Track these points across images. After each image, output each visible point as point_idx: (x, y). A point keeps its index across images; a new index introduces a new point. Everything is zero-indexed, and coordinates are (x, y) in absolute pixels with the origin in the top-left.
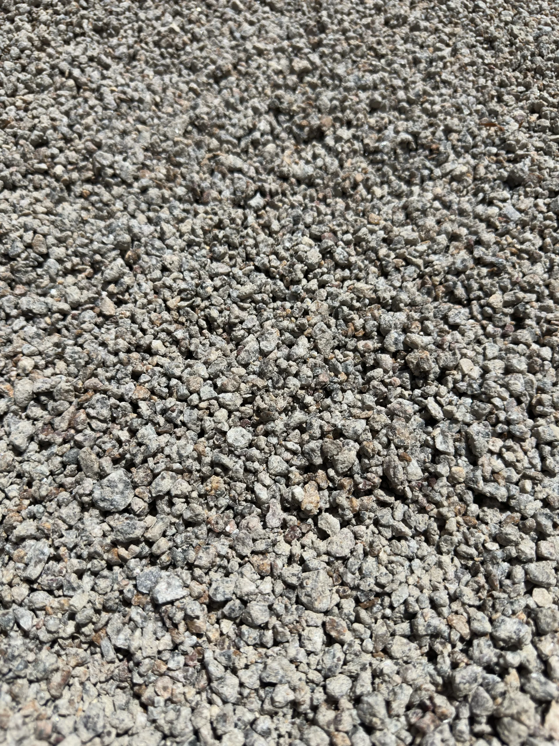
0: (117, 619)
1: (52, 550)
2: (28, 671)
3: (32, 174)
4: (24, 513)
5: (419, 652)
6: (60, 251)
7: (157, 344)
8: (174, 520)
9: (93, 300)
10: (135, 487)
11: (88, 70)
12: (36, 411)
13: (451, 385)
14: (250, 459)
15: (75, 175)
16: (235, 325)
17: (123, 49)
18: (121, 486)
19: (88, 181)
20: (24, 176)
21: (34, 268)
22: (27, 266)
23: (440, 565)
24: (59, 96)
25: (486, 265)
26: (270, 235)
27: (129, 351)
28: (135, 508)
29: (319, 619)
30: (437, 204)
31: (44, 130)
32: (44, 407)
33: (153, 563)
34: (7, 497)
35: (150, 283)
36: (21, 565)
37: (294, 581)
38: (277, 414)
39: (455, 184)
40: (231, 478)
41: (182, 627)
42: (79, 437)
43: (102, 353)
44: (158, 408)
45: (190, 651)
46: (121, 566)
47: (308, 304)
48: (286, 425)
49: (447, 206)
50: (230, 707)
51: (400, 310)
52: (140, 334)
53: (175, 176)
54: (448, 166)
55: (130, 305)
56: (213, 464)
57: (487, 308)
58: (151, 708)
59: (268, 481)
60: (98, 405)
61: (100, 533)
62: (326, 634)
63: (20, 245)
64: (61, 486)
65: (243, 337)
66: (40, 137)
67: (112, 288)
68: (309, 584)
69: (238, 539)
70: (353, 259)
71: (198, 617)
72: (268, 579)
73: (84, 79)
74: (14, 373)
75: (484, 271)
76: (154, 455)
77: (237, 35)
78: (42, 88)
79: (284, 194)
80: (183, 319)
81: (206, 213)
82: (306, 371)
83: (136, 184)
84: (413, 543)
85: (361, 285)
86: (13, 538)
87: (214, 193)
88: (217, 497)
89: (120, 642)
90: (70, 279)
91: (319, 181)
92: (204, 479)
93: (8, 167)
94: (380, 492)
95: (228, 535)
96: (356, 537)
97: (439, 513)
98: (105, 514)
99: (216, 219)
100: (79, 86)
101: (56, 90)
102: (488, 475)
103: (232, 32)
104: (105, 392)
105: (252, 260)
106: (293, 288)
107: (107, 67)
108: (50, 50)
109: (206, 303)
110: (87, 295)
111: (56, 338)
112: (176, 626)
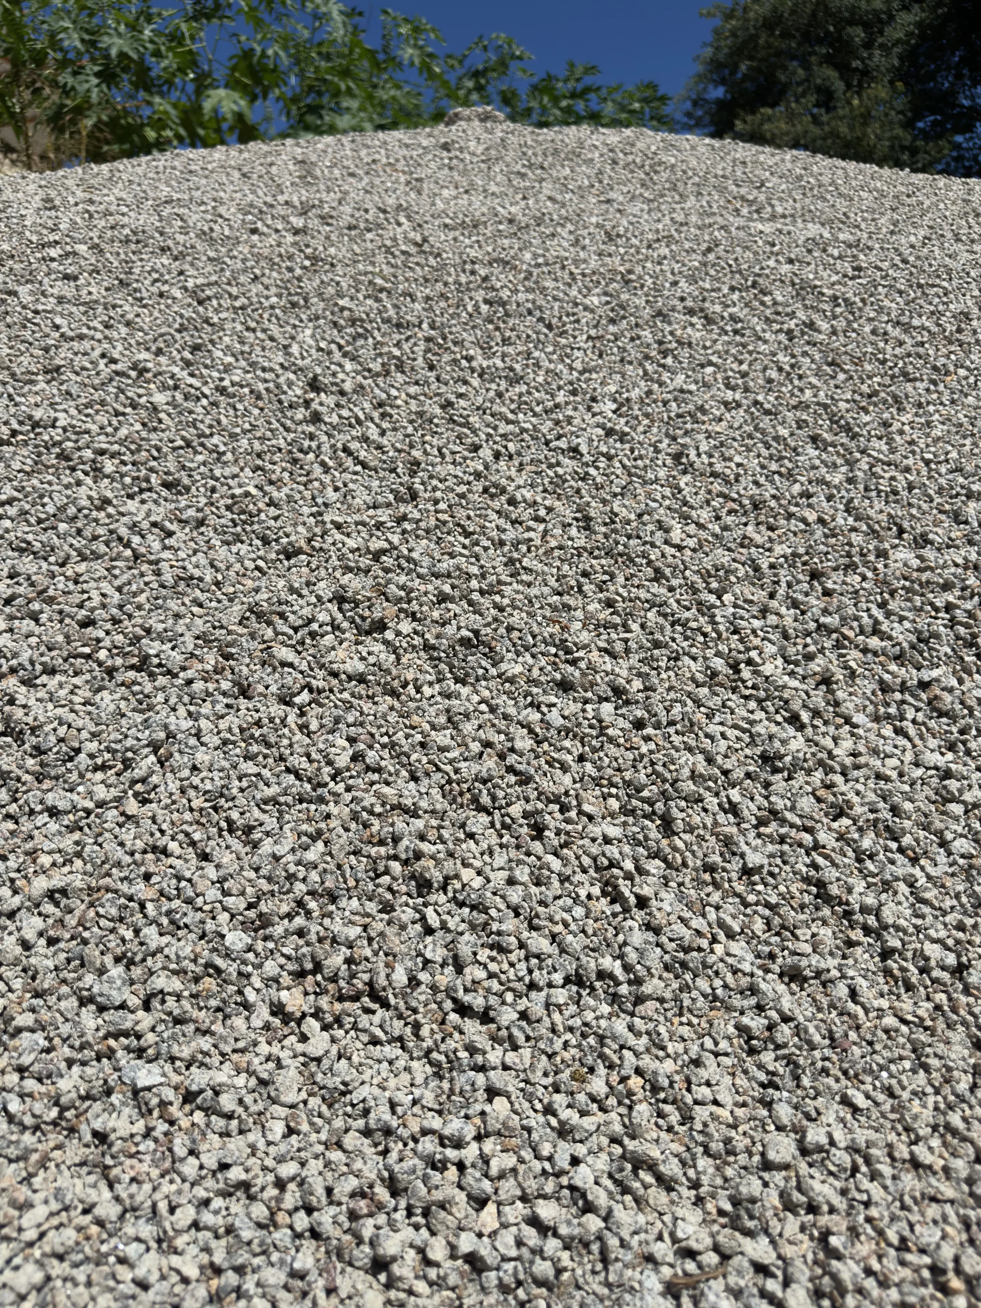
0: (97, 1106)
1: (46, 1043)
2: (9, 1151)
3: (75, 657)
4: (25, 1005)
5: (373, 1150)
6: (93, 746)
7: (173, 846)
8: (164, 1017)
9: (118, 799)
10: (132, 984)
11: (150, 537)
12: (48, 908)
13: (450, 895)
14: (244, 962)
15: (119, 661)
16: (254, 827)
17: (191, 512)
18: (119, 982)
19: (132, 667)
20: (65, 660)
21: (64, 761)
22: (57, 760)
23: (407, 1069)
24: (114, 567)
25: (516, 773)
26: (308, 736)
27: (145, 852)
28: (130, 1003)
29: (282, 1112)
30: (483, 707)
31: (92, 610)
32: (57, 904)
33: (140, 1057)
34: (11, 990)
35: (178, 782)
36: (15, 1054)
37: (265, 1076)
38: (277, 919)
39: (507, 685)
40: (225, 981)
41: (156, 1113)
42: (86, 934)
43: (119, 853)
44: (164, 909)
45: (161, 1137)
46: (109, 1058)
47: (332, 808)
48: (286, 930)
49: (493, 710)
50: (187, 1185)
51: (419, 817)
52: (158, 835)
53: (223, 669)
54: (503, 666)
55: (154, 805)
56: (208, 965)
57: (506, 818)
58: (116, 1186)
59: (258, 984)
60: (108, 904)
61: (94, 1026)
62: (288, 1126)
63: (53, 739)
64: (64, 981)
65: (261, 840)
66: (88, 617)
67: (139, 787)
68: (279, 1080)
69: (221, 1037)
70: (383, 763)
71: (171, 1104)
72: (244, 1075)
73: (143, 550)
74: (31, 870)
75: (513, 779)
76: (153, 955)
77: (320, 501)
78: (97, 556)
79: (331, 691)
80: (204, 820)
81: (248, 709)
82: (314, 876)
83: (181, 675)
84: (387, 1048)
85: (386, 790)
86: (10, 1030)
87: (260, 688)
88: (208, 998)
89: (97, 1125)
90: (99, 776)
91: (371, 678)
92: (197, 980)
93: (50, 650)
94: (366, 1000)
95: (213, 1034)
96: (333, 1040)
97: (416, 1020)
98: (102, 1009)
99: (256, 716)
100: (136, 556)
101: (112, 560)
102: (469, 985)
103: (313, 498)
104: (116, 891)
105: (285, 760)
106: (320, 791)
107: (170, 534)
108: (111, 510)
109: (230, 804)
110: (114, 792)
111: (77, 836)
112: (150, 1112)
